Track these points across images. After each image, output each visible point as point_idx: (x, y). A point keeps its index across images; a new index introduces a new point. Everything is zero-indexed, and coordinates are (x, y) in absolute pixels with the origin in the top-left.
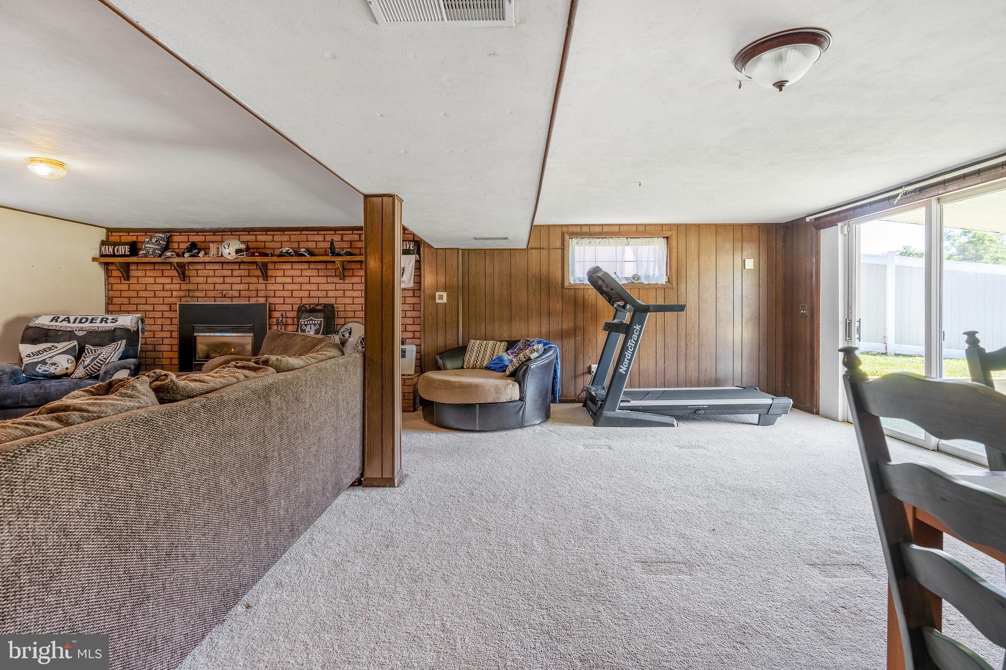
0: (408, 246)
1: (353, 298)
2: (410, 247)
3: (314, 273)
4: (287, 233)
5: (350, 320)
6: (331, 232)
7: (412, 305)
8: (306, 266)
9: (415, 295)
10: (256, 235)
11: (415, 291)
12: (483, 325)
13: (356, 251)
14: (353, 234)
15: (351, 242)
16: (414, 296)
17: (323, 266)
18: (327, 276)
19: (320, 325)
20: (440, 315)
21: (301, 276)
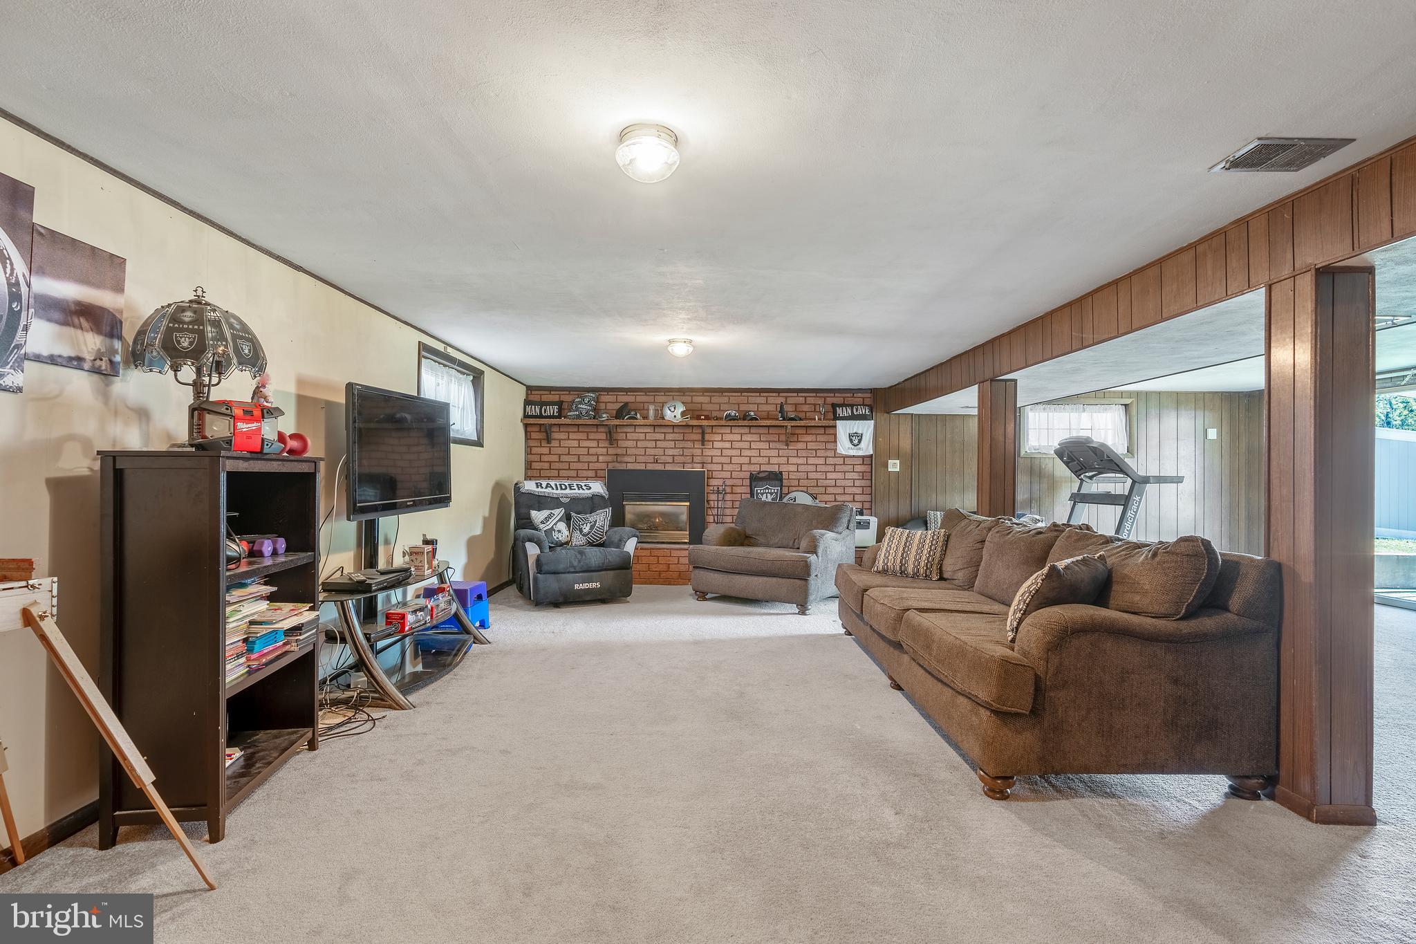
0: (864, 412)
1: (798, 465)
2: (865, 412)
3: (756, 438)
4: (726, 394)
5: (794, 489)
6: (774, 394)
7: (861, 474)
8: (747, 430)
9: (865, 463)
10: (692, 396)
11: (865, 459)
12: (934, 496)
13: (802, 415)
14: (798, 396)
15: (796, 405)
16: (863, 464)
17: (765, 430)
18: (769, 442)
19: (776, 493)
20: (892, 485)
21: (741, 441)
